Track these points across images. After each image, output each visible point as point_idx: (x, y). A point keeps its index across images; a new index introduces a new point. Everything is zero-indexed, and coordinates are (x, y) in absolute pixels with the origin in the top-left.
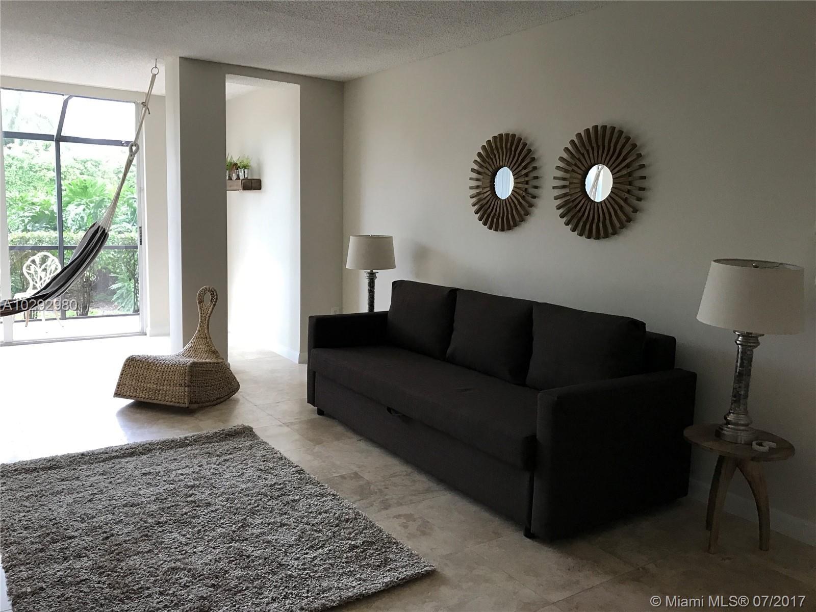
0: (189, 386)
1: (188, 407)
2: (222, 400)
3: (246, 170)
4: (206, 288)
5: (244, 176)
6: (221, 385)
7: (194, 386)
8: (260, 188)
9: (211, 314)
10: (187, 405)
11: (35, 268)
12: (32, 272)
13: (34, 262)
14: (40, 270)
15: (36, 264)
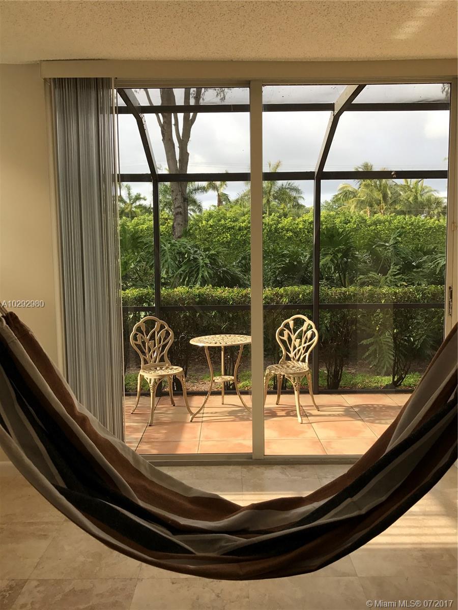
11: (289, 334)
12: (285, 338)
13: (287, 326)
14: (293, 337)
15: (290, 329)
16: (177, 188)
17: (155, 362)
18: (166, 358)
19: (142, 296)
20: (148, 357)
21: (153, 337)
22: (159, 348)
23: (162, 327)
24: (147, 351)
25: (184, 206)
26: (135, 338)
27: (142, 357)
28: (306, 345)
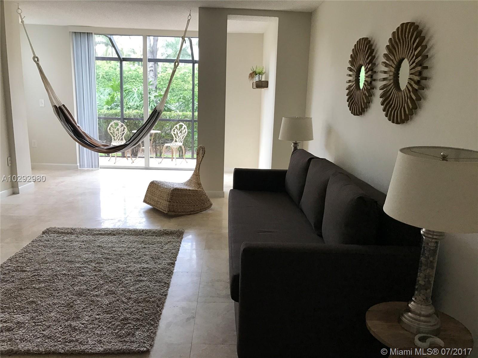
0: (169, 202)
1: (167, 214)
2: (195, 212)
3: (260, 75)
4: (200, 146)
5: (259, 79)
6: (196, 204)
7: (173, 202)
8: (267, 87)
9: (201, 162)
10: (166, 212)
11: (177, 131)
12: (175, 133)
13: (176, 128)
14: (179, 132)
15: (177, 129)
16: (151, 55)
17: (119, 140)
18: (124, 139)
19: (117, 113)
20: (116, 138)
21: (118, 130)
22: (121, 135)
23: (122, 126)
24: (115, 136)
25: (155, 66)
26: (110, 129)
27: (113, 138)
28: (183, 136)
